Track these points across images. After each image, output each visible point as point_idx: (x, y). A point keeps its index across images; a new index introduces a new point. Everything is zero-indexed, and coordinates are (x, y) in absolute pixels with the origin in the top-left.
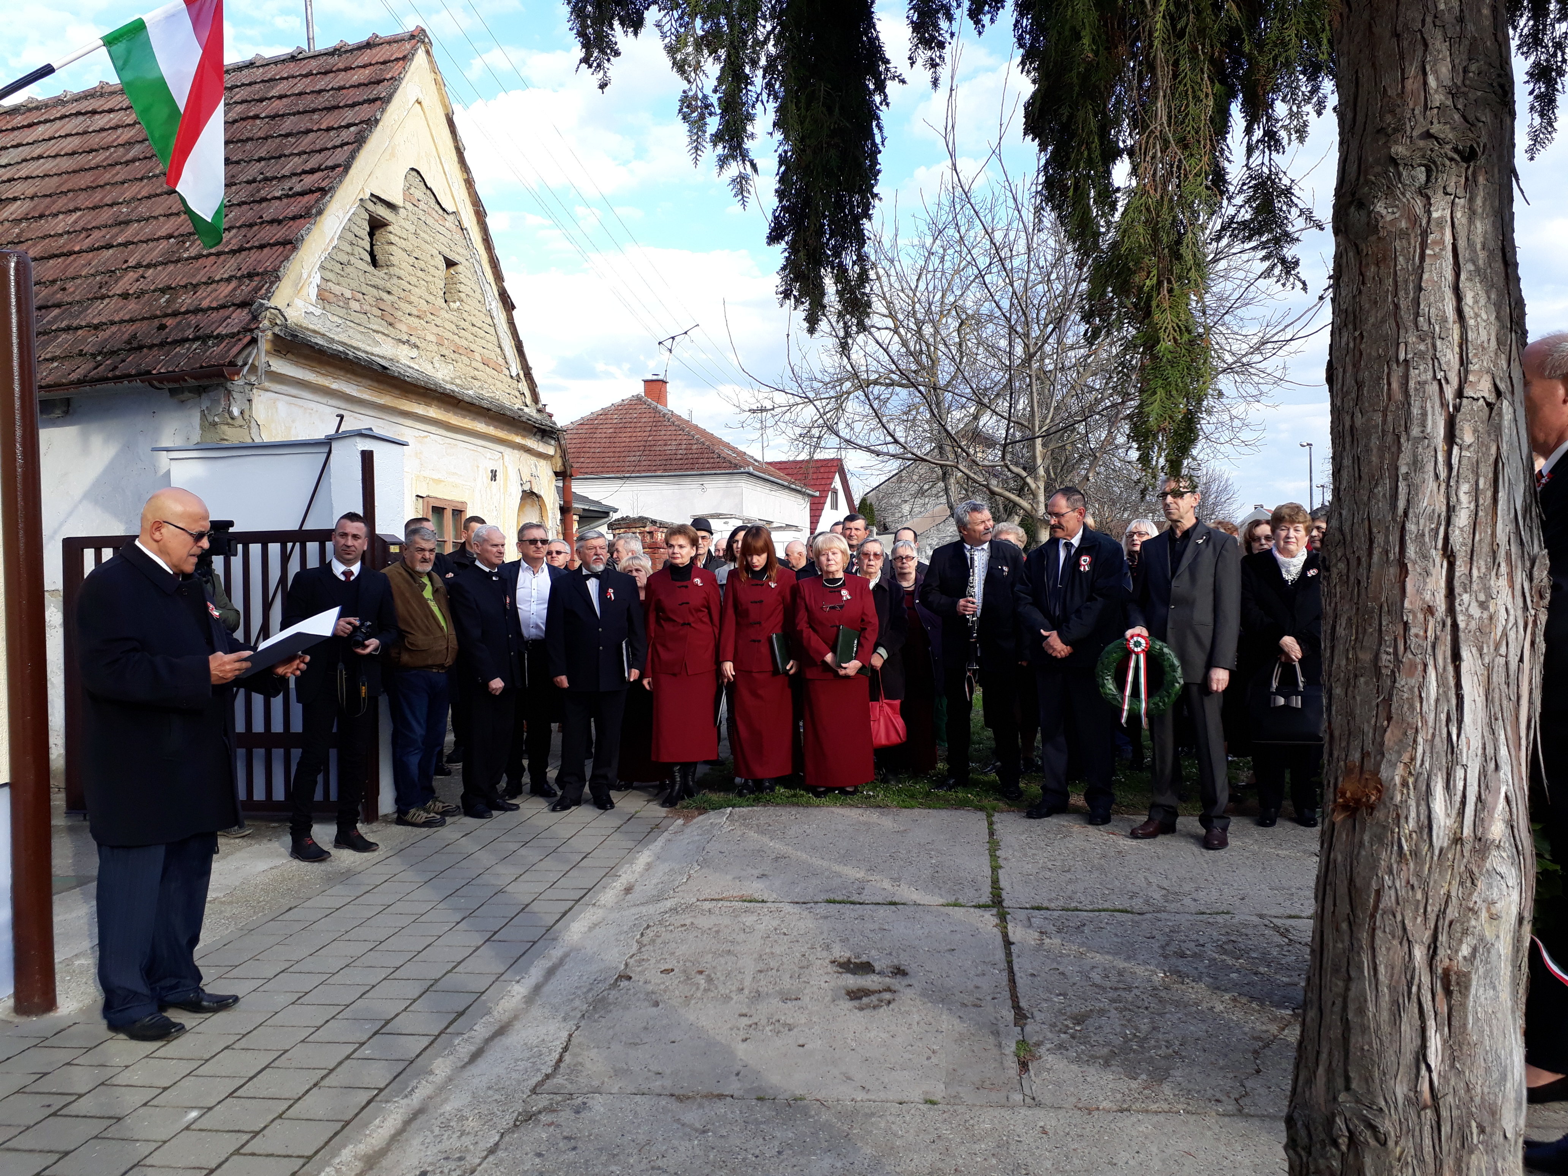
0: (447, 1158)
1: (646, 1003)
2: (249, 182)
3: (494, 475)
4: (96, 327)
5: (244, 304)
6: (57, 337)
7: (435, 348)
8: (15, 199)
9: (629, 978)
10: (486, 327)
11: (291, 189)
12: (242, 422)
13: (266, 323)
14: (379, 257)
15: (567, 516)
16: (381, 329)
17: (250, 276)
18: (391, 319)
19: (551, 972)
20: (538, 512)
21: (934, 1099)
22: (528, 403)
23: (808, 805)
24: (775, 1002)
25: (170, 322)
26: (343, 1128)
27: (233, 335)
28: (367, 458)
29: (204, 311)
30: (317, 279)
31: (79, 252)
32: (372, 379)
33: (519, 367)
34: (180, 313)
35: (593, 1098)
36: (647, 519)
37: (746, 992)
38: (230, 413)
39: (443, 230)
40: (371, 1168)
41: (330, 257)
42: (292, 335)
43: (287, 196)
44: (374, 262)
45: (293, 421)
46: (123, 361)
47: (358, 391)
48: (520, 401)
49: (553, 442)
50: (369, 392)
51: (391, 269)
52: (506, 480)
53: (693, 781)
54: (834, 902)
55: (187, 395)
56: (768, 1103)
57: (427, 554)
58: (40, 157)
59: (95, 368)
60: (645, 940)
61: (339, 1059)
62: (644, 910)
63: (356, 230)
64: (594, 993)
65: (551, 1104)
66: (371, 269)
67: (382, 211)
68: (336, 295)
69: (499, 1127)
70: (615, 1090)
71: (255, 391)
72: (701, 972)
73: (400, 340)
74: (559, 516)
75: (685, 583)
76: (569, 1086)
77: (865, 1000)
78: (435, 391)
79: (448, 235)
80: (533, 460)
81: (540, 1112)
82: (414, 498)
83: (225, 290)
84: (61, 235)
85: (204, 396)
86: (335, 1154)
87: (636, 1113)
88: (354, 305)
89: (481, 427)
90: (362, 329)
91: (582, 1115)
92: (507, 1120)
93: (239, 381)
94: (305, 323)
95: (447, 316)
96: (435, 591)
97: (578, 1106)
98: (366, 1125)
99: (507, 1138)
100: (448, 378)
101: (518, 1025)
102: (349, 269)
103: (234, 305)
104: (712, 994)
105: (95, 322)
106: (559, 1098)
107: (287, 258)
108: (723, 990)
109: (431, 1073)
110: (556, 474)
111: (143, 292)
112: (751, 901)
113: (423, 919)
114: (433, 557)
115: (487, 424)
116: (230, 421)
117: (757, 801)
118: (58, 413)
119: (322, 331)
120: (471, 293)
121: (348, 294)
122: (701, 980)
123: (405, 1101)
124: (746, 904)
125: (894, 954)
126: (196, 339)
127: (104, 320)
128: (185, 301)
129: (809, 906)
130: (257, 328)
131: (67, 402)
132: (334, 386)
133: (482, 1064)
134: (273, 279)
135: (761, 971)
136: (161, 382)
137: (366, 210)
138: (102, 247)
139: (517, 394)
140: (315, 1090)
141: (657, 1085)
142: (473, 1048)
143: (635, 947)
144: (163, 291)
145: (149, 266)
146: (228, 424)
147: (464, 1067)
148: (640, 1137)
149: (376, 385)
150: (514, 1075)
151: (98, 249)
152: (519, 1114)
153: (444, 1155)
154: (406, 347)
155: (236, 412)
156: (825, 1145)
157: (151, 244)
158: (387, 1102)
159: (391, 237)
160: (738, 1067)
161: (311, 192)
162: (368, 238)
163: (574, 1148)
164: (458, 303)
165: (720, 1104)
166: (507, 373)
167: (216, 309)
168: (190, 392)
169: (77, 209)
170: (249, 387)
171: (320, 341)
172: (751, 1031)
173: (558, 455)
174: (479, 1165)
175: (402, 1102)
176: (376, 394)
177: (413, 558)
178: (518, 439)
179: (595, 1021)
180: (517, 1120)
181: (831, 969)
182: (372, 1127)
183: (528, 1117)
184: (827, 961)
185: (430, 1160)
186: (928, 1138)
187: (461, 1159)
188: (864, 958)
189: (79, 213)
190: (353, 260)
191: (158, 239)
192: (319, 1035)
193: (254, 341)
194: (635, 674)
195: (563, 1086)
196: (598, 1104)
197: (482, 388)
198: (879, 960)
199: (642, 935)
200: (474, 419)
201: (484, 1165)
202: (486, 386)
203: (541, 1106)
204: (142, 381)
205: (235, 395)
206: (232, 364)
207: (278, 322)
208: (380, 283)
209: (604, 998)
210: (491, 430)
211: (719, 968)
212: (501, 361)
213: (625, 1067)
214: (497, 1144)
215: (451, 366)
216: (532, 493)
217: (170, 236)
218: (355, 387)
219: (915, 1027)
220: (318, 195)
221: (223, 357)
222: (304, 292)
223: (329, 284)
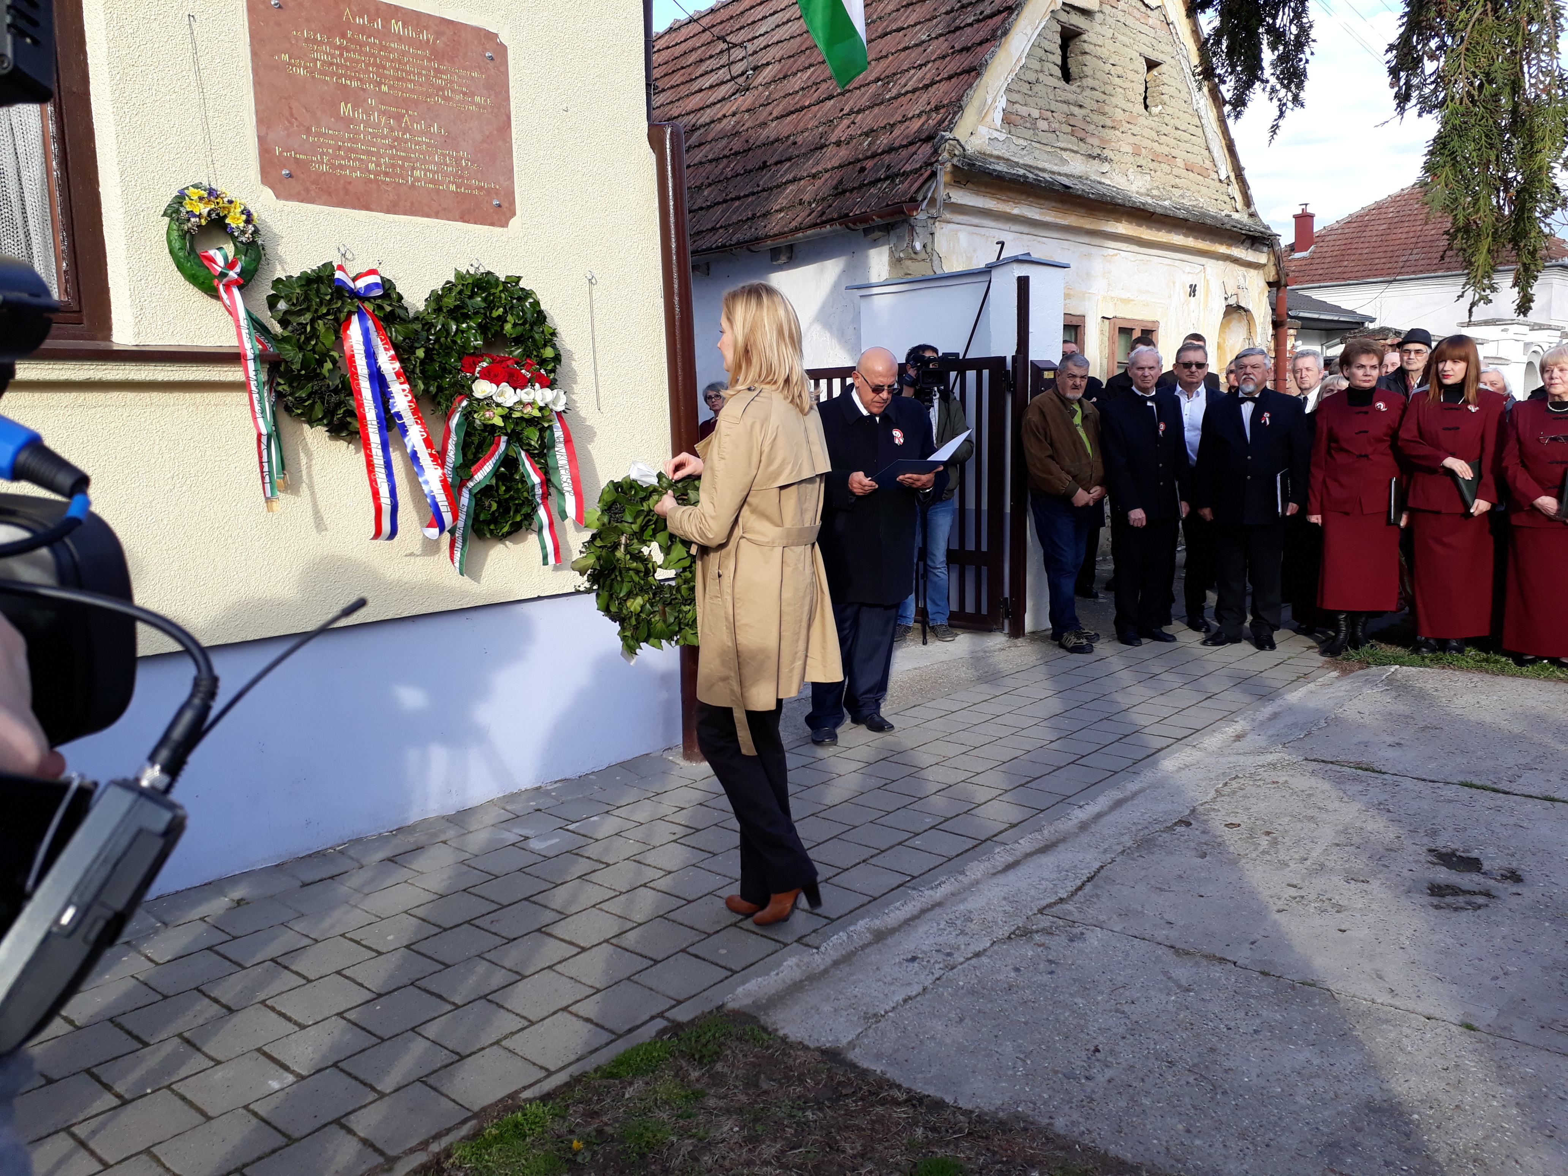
0: (938, 951)
1: (1194, 853)
2: (947, 13)
3: (1193, 290)
4: (814, 176)
5: (929, 138)
6: (785, 189)
7: (1130, 159)
8: (768, 64)
9: (1188, 824)
10: (1192, 129)
11: (981, 13)
12: (925, 256)
13: (946, 155)
14: (1073, 69)
15: (1280, 330)
16: (1070, 146)
17: (937, 109)
18: (1082, 134)
19: (1118, 804)
20: (1246, 328)
21: (1476, 1024)
22: (1239, 207)
23: (1502, 672)
24: (1337, 880)
25: (869, 164)
26: (870, 902)
27: (916, 171)
28: (1023, 284)
29: (896, 149)
30: (1002, 103)
31: (809, 106)
32: (1056, 201)
33: (1230, 168)
34: (877, 155)
35: (1092, 931)
36: (1389, 330)
37: (1308, 863)
38: (913, 248)
39: (1145, 29)
40: (877, 942)
41: (1018, 78)
42: (969, 164)
43: (978, 21)
44: (1067, 76)
45: (974, 251)
46: (830, 206)
47: (1041, 214)
48: (1229, 207)
49: (1265, 249)
50: (1053, 213)
51: (1084, 80)
52: (1206, 295)
53: (1363, 631)
54: (1471, 786)
55: (877, 234)
56: (1271, 979)
57: (1078, 381)
58: (789, 21)
59: (809, 215)
60: (1227, 790)
61: (892, 843)
62: (1242, 760)
63: (1046, 45)
64: (1146, 832)
65: (1051, 927)
66: (1062, 83)
67: (1076, 20)
68: (1022, 117)
69: (995, 935)
70: (1118, 928)
71: (937, 224)
72: (1268, 833)
73: (1090, 156)
74: (1270, 331)
75: (1364, 409)
76: (1076, 914)
77: (1449, 899)
78: (1123, 206)
79: (1151, 33)
80: (1240, 270)
81: (1037, 932)
82: (1099, 319)
83: (916, 125)
84: (797, 92)
85: (892, 233)
86: (853, 922)
87: (1128, 954)
88: (1042, 125)
89: (1178, 239)
90: (1049, 149)
91: (1075, 944)
92: (1006, 930)
93: (921, 216)
94: (989, 150)
95: (1146, 122)
96: (1085, 418)
97: (1075, 936)
98: (887, 905)
99: (996, 947)
100: (1143, 190)
101: (1061, 847)
102: (1037, 88)
103: (920, 140)
104: (1269, 858)
105: (814, 171)
106: (1061, 923)
107: (970, 86)
108: (1283, 855)
109: (963, 873)
110: (1270, 284)
111: (852, 138)
112: (1366, 770)
113: (1022, 733)
114: (1084, 383)
115: (1186, 235)
116: (913, 255)
117: (1437, 661)
118: (783, 259)
119: (1006, 156)
120: (1175, 93)
121: (1036, 113)
122: (1264, 841)
123: (930, 892)
124: (1360, 772)
125: (1518, 856)
126: (886, 179)
127: (820, 169)
128: (884, 141)
129: (1437, 785)
130: (937, 161)
131: (791, 248)
132: (1016, 211)
133: (1011, 875)
134: (956, 109)
135: (1338, 845)
136: (854, 224)
137: (1058, 21)
138: (826, 99)
139: (1227, 199)
140: (862, 865)
141: (1161, 934)
142: (1011, 859)
143: (1213, 794)
144: (867, 134)
145: (859, 112)
146: (911, 259)
147: (994, 874)
148: (1120, 978)
149: (1060, 206)
150: (1033, 892)
151: (822, 101)
152: (1018, 928)
153: (938, 947)
154: (1097, 161)
155: (918, 246)
156: (1311, 1037)
157: (863, 89)
158: (914, 889)
159: (1085, 45)
160: (1256, 936)
161: (999, 12)
162: (1059, 51)
163: (1052, 973)
164: (1160, 107)
165: (1218, 968)
166: (1215, 176)
167: (906, 146)
168: (880, 230)
169: (811, 65)
170: (932, 221)
171: (1001, 167)
172: (1294, 904)
173: (1272, 263)
174: (961, 964)
175: (926, 892)
176: (1060, 215)
177: (1064, 384)
178: (1222, 249)
179: (1133, 859)
180: (1014, 933)
181: (1424, 857)
182: (892, 907)
183: (1024, 933)
184: (1424, 849)
185: (924, 948)
186: (1441, 1063)
187: (949, 954)
188: (1475, 854)
189: (812, 69)
190: (1041, 77)
191: (869, 84)
192: (888, 820)
193: (934, 174)
194: (1292, 508)
195: (1070, 913)
196: (1095, 938)
197: (1182, 196)
198: (1493, 859)
199: (1226, 784)
200: (1169, 232)
201: (965, 965)
202: (1188, 194)
203: (1041, 926)
204: (840, 224)
205: (918, 230)
206: (913, 200)
207: (957, 152)
208: (1072, 97)
209: (1153, 839)
210: (1190, 242)
211: (1292, 833)
212: (1208, 164)
213: (1140, 909)
214: (985, 950)
215: (1148, 177)
216: (1239, 307)
217: (878, 79)
218: (1038, 210)
219: (1498, 941)
220: (1005, 14)
221: (905, 193)
222: (988, 119)
223: (1016, 106)
